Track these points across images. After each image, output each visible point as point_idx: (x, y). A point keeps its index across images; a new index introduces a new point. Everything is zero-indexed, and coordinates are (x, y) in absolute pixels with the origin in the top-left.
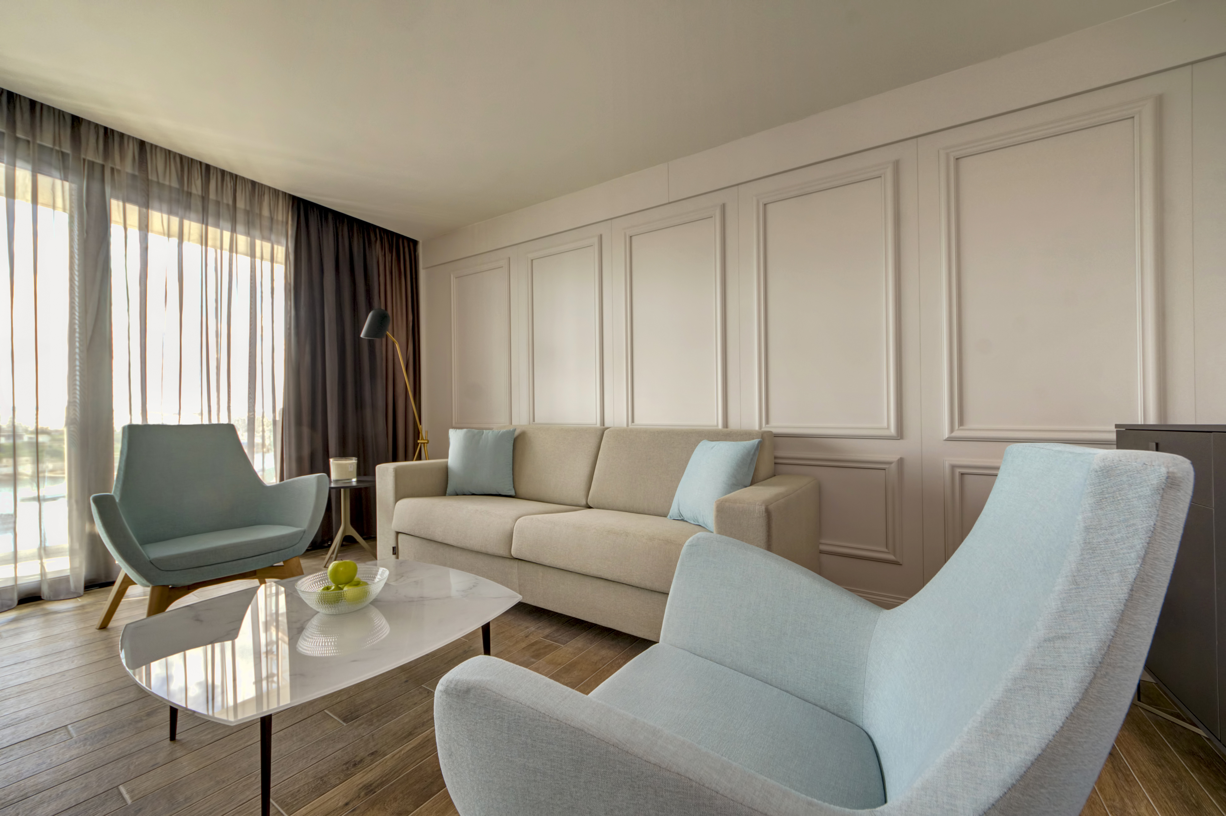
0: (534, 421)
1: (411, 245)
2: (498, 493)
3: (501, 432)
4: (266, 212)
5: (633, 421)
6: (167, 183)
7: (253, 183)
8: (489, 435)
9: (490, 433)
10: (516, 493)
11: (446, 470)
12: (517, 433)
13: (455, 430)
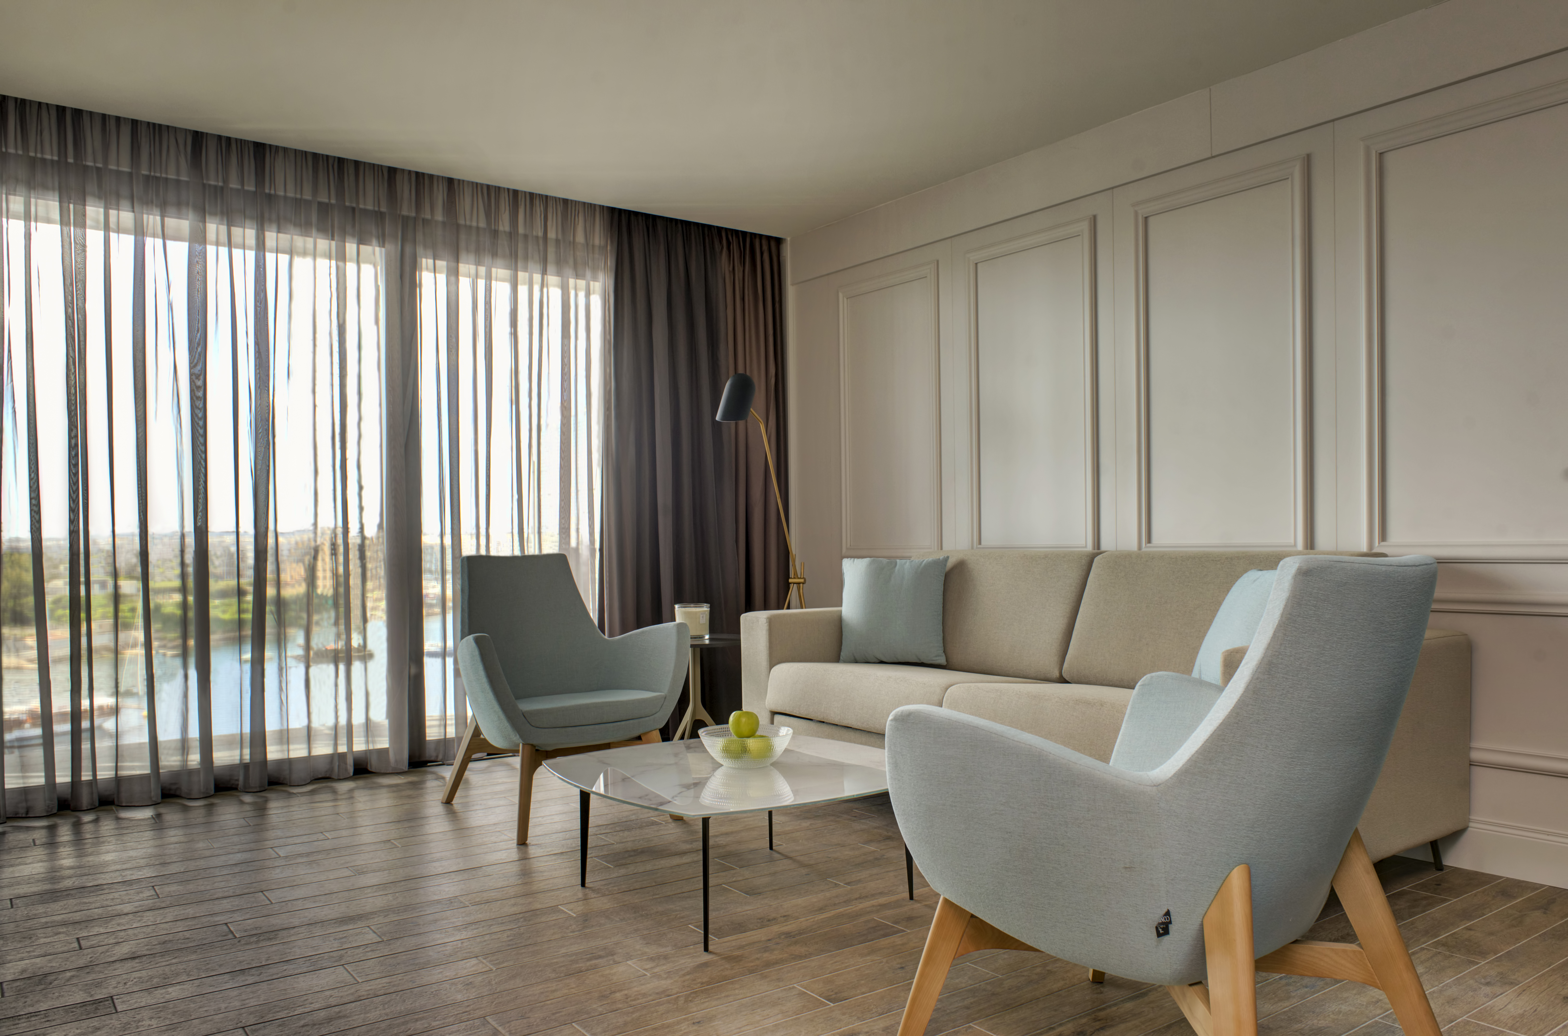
0: (980, 543)
1: (773, 244)
2: (920, 660)
3: (925, 561)
4: (580, 238)
5: (1149, 540)
6: (474, 224)
7: (565, 201)
8: (905, 567)
9: (908, 564)
10: (947, 661)
11: (839, 623)
12: (950, 564)
13: (852, 559)
